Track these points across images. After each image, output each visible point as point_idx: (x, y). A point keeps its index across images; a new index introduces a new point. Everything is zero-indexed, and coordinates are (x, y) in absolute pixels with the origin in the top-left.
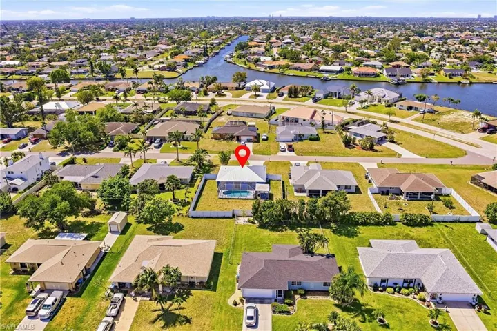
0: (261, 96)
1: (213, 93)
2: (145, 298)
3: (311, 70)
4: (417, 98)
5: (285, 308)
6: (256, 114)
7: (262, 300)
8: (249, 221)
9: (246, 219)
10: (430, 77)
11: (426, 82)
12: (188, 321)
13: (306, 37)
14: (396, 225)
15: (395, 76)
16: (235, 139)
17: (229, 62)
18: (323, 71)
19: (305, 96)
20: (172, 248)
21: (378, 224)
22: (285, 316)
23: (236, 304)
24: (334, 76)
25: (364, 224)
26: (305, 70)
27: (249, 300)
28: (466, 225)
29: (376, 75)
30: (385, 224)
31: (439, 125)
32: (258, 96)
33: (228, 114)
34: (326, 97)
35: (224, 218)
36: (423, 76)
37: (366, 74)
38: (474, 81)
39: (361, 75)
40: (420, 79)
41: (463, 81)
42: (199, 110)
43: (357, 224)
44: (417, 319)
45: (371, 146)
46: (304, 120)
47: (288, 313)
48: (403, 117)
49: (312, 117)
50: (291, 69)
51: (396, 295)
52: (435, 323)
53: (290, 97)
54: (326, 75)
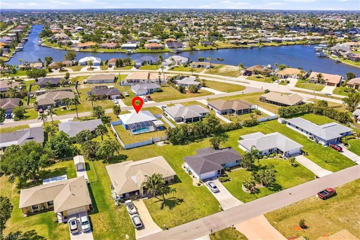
0: (96, 68)
1: (56, 69)
2: (145, 198)
3: (116, 48)
4: (199, 60)
5: (226, 178)
6: (106, 80)
7: (211, 179)
8: (165, 143)
9: (163, 142)
10: (194, 47)
11: (194, 50)
12: (181, 201)
13: (89, 24)
14: (242, 128)
15: (174, 48)
16: (107, 98)
17: (44, 46)
18: (125, 48)
19: (128, 65)
20: (145, 164)
21: (234, 129)
22: (228, 182)
23: (199, 185)
24: (134, 51)
25: (228, 130)
26: (111, 48)
27: (204, 180)
28: (272, 121)
29: (162, 48)
30: (237, 128)
31: (221, 74)
32: (93, 68)
33: (85, 83)
34: (143, 64)
35: (147, 145)
36: (191, 47)
37: (155, 48)
38: (219, 47)
39: (152, 48)
40: (189, 49)
41: (213, 48)
42: (61, 82)
43: (224, 131)
44: (285, 166)
45: (195, 90)
46: (144, 80)
47: (228, 180)
48: (198, 72)
49: (149, 78)
50: (100, 48)
51: (269, 158)
52: (292, 165)
53: (117, 67)
54: (129, 50)
